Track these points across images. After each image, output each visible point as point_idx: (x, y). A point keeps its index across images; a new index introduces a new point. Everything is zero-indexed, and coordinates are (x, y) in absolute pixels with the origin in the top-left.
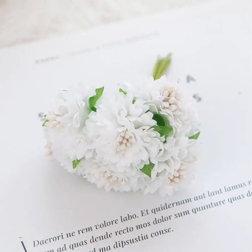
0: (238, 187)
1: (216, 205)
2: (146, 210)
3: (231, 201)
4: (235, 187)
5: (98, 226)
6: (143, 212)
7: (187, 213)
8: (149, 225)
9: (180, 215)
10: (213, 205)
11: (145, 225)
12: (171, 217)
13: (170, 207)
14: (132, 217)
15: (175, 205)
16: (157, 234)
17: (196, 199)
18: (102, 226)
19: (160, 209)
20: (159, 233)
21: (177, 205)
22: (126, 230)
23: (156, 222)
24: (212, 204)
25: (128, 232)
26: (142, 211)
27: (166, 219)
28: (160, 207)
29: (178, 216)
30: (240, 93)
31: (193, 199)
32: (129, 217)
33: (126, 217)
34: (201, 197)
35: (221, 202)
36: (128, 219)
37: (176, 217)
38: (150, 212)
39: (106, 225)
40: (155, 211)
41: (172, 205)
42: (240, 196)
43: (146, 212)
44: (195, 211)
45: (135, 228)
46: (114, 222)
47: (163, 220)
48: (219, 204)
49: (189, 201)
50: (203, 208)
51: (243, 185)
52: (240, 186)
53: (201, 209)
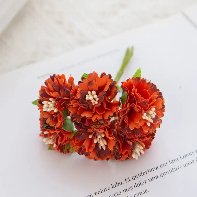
0: (189, 155)
1: (176, 169)
2: (128, 178)
3: (185, 165)
4: (187, 156)
5: (96, 193)
6: (126, 180)
7: (156, 177)
8: (132, 189)
9: (152, 179)
10: (174, 170)
11: (129, 189)
12: (146, 181)
13: (144, 174)
14: (119, 184)
15: (147, 172)
16: (138, 195)
17: (161, 166)
18: (99, 193)
19: (138, 176)
20: (139, 194)
21: (149, 172)
22: (117, 194)
23: (136, 186)
25: (118, 195)
27: (143, 183)
28: (137, 174)
29: (151, 180)
31: (159, 167)
32: (117, 184)
33: (115, 185)
34: (165, 165)
35: (179, 167)
36: (116, 185)
37: (150, 181)
38: (131, 179)
39: (102, 191)
40: (134, 178)
41: (145, 173)
42: (191, 162)
43: (128, 180)
44: (162, 175)
45: (122, 192)
46: (107, 189)
47: (141, 184)
48: (177, 168)
49: (156, 168)
50: (167, 173)
51: (192, 153)
52: (191, 154)
53: (166, 173)
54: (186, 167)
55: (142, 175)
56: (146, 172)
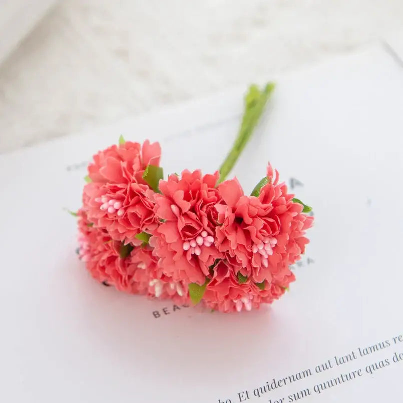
0: (379, 347)
1: (349, 377)
2: (245, 392)
3: (370, 370)
4: (374, 348)
6: (241, 396)
7: (306, 393)
9: (297, 397)
10: (345, 378)
12: (283, 400)
15: (288, 381)
17: (318, 370)
19: (267, 389)
21: (291, 382)
24: (343, 377)
26: (239, 394)
28: (266, 385)
29: (293, 398)
30: (369, 202)
31: (313, 371)
34: (325, 367)
35: (355, 373)
37: (291, 400)
38: (251, 394)
40: (258, 393)
41: (283, 382)
42: (382, 362)
43: (245, 395)
48: (352, 376)
49: (307, 373)
50: (330, 384)
51: (385, 344)
52: (382, 346)
53: (327, 385)
54: (372, 373)
55: (276, 386)
56: (285, 381)
